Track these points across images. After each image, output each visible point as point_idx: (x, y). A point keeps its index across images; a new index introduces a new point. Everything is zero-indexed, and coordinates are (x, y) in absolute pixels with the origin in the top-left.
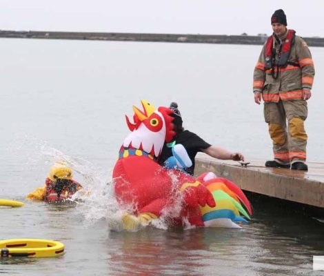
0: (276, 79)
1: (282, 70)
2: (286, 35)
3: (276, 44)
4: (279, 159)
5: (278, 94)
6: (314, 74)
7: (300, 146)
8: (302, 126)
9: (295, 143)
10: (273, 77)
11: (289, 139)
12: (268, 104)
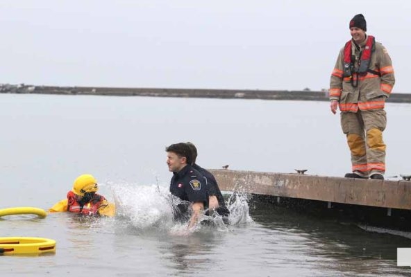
0: (355, 87)
1: (361, 78)
2: (365, 42)
3: (356, 50)
4: (358, 171)
5: (357, 104)
6: (394, 84)
7: (379, 157)
8: (380, 136)
9: (373, 154)
10: (353, 85)
11: (368, 150)
12: (345, 113)
